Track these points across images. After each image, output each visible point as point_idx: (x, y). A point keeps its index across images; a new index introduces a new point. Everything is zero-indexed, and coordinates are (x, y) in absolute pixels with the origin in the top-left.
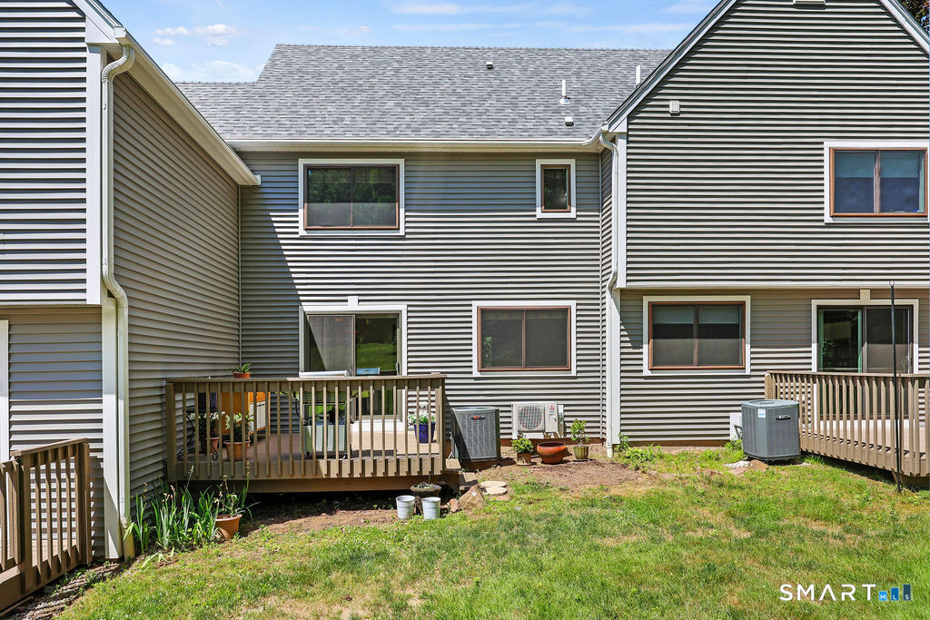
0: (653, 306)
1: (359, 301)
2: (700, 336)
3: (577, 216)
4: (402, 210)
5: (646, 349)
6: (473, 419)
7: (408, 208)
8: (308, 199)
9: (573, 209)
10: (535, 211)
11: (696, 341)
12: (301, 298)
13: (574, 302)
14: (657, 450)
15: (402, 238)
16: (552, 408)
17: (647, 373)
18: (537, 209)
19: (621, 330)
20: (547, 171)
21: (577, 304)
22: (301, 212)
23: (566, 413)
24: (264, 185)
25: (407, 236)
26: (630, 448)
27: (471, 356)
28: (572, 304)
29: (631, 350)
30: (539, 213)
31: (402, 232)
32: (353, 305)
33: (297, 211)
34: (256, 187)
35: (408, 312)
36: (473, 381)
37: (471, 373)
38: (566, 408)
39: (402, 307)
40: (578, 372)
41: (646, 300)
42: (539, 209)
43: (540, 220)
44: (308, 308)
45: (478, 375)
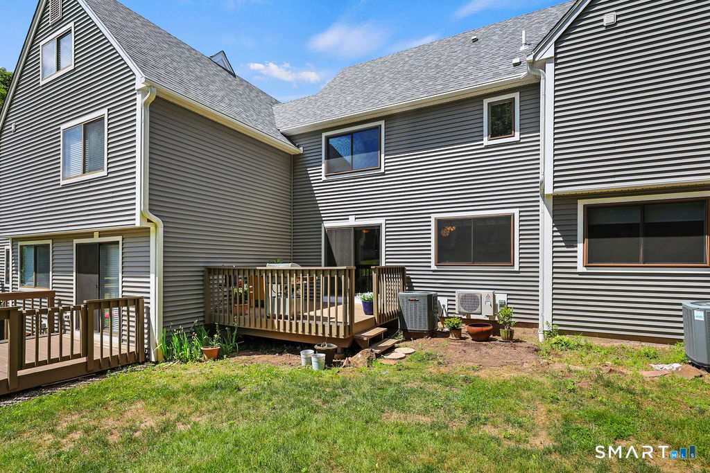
0: (588, 209)
1: (356, 218)
2: (646, 235)
3: (521, 138)
4: (383, 155)
5: (580, 248)
6: (410, 300)
7: (387, 153)
8: (328, 157)
9: (517, 134)
10: (483, 140)
11: (642, 239)
12: (323, 219)
13: (518, 210)
14: (582, 340)
15: (383, 174)
16: (488, 296)
17: (581, 269)
18: (484, 139)
19: (553, 231)
20: (493, 107)
21: (520, 212)
22: (323, 166)
23: (509, 301)
24: (305, 152)
25: (386, 173)
26: (558, 336)
27: (430, 254)
28: (516, 211)
29: (565, 249)
30: (486, 142)
31: (382, 171)
32: (352, 222)
33: (321, 165)
34: (300, 154)
35: (386, 224)
36: (431, 273)
37: (430, 267)
38: (509, 297)
39: (382, 221)
40: (520, 267)
41: (581, 204)
42: (485, 139)
43: (487, 147)
44: (327, 225)
45: (435, 268)
